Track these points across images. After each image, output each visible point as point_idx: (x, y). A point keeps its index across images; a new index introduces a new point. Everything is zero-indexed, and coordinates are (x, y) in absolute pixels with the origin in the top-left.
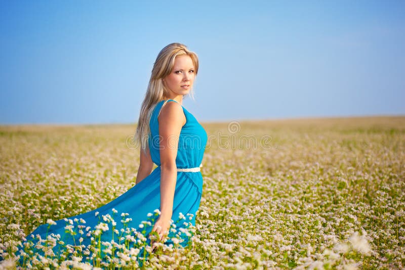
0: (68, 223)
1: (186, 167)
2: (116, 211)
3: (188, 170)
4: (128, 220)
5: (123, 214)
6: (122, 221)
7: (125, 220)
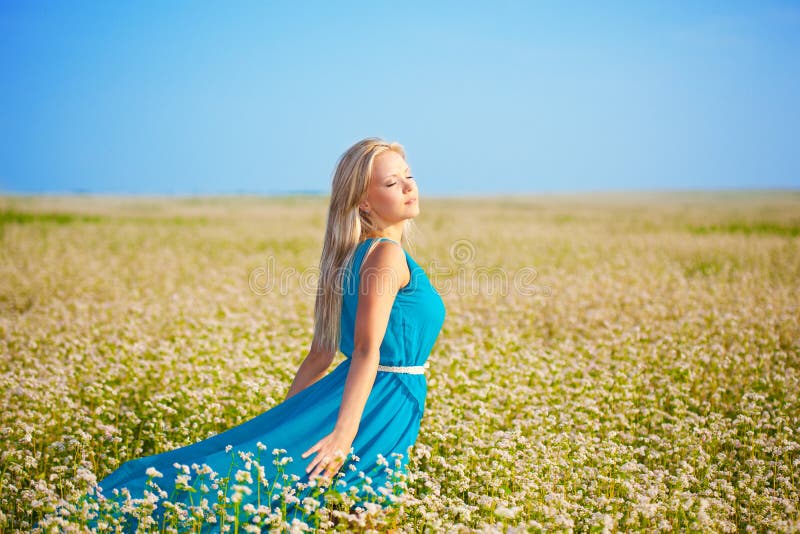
0: (181, 472)
1: (400, 364)
2: (264, 447)
3: (402, 370)
4: (284, 460)
5: (276, 451)
6: (275, 462)
7: (280, 460)
